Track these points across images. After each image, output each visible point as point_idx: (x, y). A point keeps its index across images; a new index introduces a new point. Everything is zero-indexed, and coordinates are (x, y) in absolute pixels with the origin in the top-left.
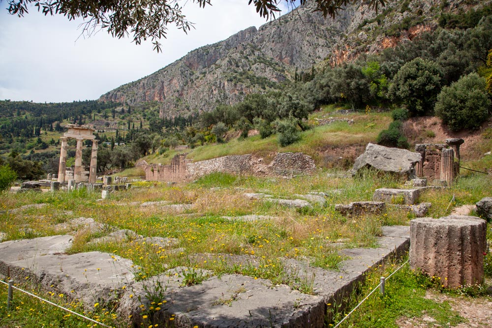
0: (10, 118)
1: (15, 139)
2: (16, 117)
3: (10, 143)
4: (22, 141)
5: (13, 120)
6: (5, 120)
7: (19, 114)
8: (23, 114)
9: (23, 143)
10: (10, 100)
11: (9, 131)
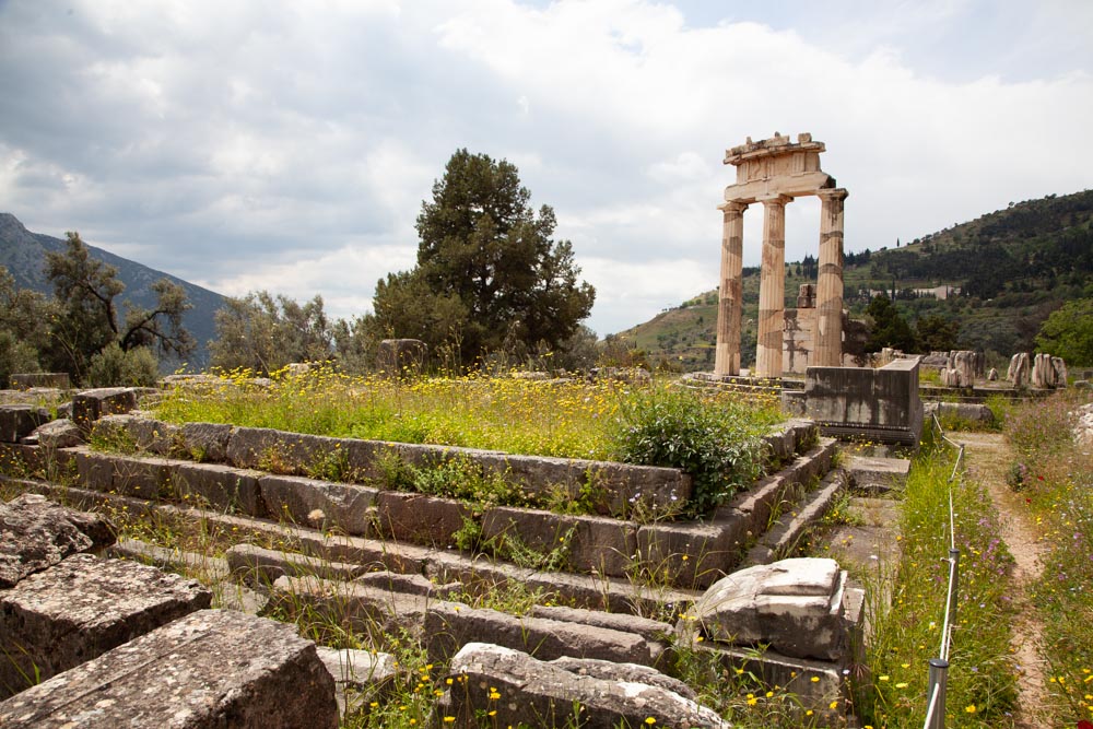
0: (1055, 233)
1: (1060, 278)
2: (1067, 229)
3: (1049, 290)
4: (1074, 282)
5: (1061, 238)
6: (1044, 241)
7: (1074, 221)
8: (1084, 221)
9: (1076, 286)
10: (1054, 195)
11: (1050, 263)
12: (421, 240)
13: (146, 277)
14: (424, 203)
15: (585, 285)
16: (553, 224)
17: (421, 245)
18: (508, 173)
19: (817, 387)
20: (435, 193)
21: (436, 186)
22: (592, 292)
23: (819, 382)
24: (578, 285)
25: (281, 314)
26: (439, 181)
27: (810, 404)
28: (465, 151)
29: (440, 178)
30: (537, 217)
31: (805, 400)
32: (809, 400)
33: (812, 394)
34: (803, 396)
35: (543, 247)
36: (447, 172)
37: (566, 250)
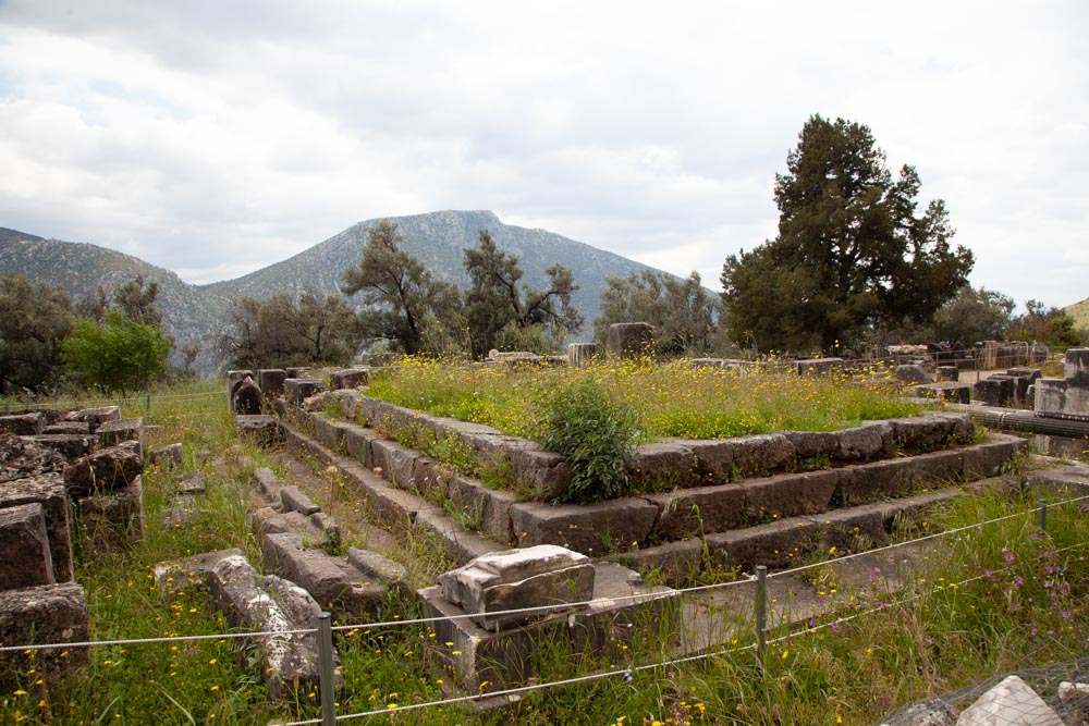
12: (781, 213)
13: (595, 256)
14: (777, 175)
15: (961, 249)
16: (916, 184)
17: (781, 216)
18: (860, 136)
19: (1079, 374)
20: (789, 164)
21: (790, 157)
22: (968, 256)
23: (1082, 368)
24: (953, 249)
25: (664, 292)
26: (793, 151)
27: (1070, 394)
28: (817, 116)
29: (794, 147)
30: (896, 178)
31: (1065, 389)
32: (1070, 390)
33: (1073, 382)
34: (1062, 385)
35: (906, 210)
36: (801, 141)
37: (938, 209)
